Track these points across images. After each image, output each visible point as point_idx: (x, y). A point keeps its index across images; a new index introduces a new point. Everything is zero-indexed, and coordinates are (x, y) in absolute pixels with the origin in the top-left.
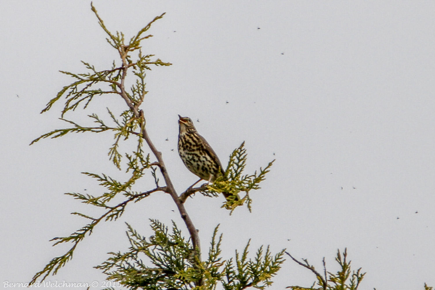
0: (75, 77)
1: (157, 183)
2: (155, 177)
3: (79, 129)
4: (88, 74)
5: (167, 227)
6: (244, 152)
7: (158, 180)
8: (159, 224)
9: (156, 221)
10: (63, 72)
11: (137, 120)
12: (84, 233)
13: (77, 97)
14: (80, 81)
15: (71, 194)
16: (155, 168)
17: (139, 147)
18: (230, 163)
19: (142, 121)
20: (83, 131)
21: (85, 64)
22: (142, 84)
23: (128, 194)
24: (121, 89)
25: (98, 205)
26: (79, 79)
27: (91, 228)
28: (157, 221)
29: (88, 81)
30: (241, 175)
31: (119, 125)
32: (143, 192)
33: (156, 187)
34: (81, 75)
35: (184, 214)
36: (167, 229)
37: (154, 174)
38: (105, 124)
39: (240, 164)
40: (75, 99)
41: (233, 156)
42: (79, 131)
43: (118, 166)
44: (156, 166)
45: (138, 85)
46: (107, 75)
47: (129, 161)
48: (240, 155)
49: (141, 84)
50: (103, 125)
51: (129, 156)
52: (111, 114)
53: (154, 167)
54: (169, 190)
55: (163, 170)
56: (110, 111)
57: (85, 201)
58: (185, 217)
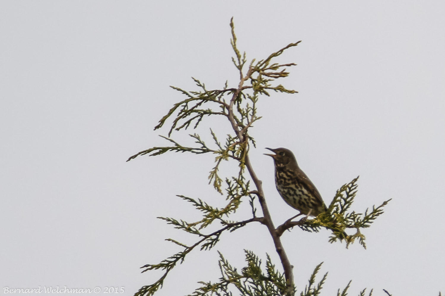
0: (185, 94)
1: (254, 213)
2: (252, 206)
3: (179, 148)
4: (199, 92)
5: (261, 260)
6: (355, 188)
7: (256, 210)
8: (253, 256)
10: (174, 88)
11: (240, 145)
12: (175, 261)
14: (190, 99)
15: (164, 219)
16: (254, 197)
17: (240, 173)
20: (182, 151)
21: (196, 81)
23: (223, 223)
24: (229, 111)
26: (189, 96)
27: (183, 255)
28: (251, 253)
31: (221, 148)
32: (239, 221)
33: (252, 217)
35: (279, 248)
38: (206, 145)
39: (348, 200)
40: (183, 118)
41: (341, 191)
43: (219, 190)
45: (248, 108)
48: (350, 191)
49: (251, 108)
50: (204, 147)
51: (229, 181)
52: (214, 136)
54: (266, 221)
56: (213, 132)
57: (178, 226)
58: (280, 251)
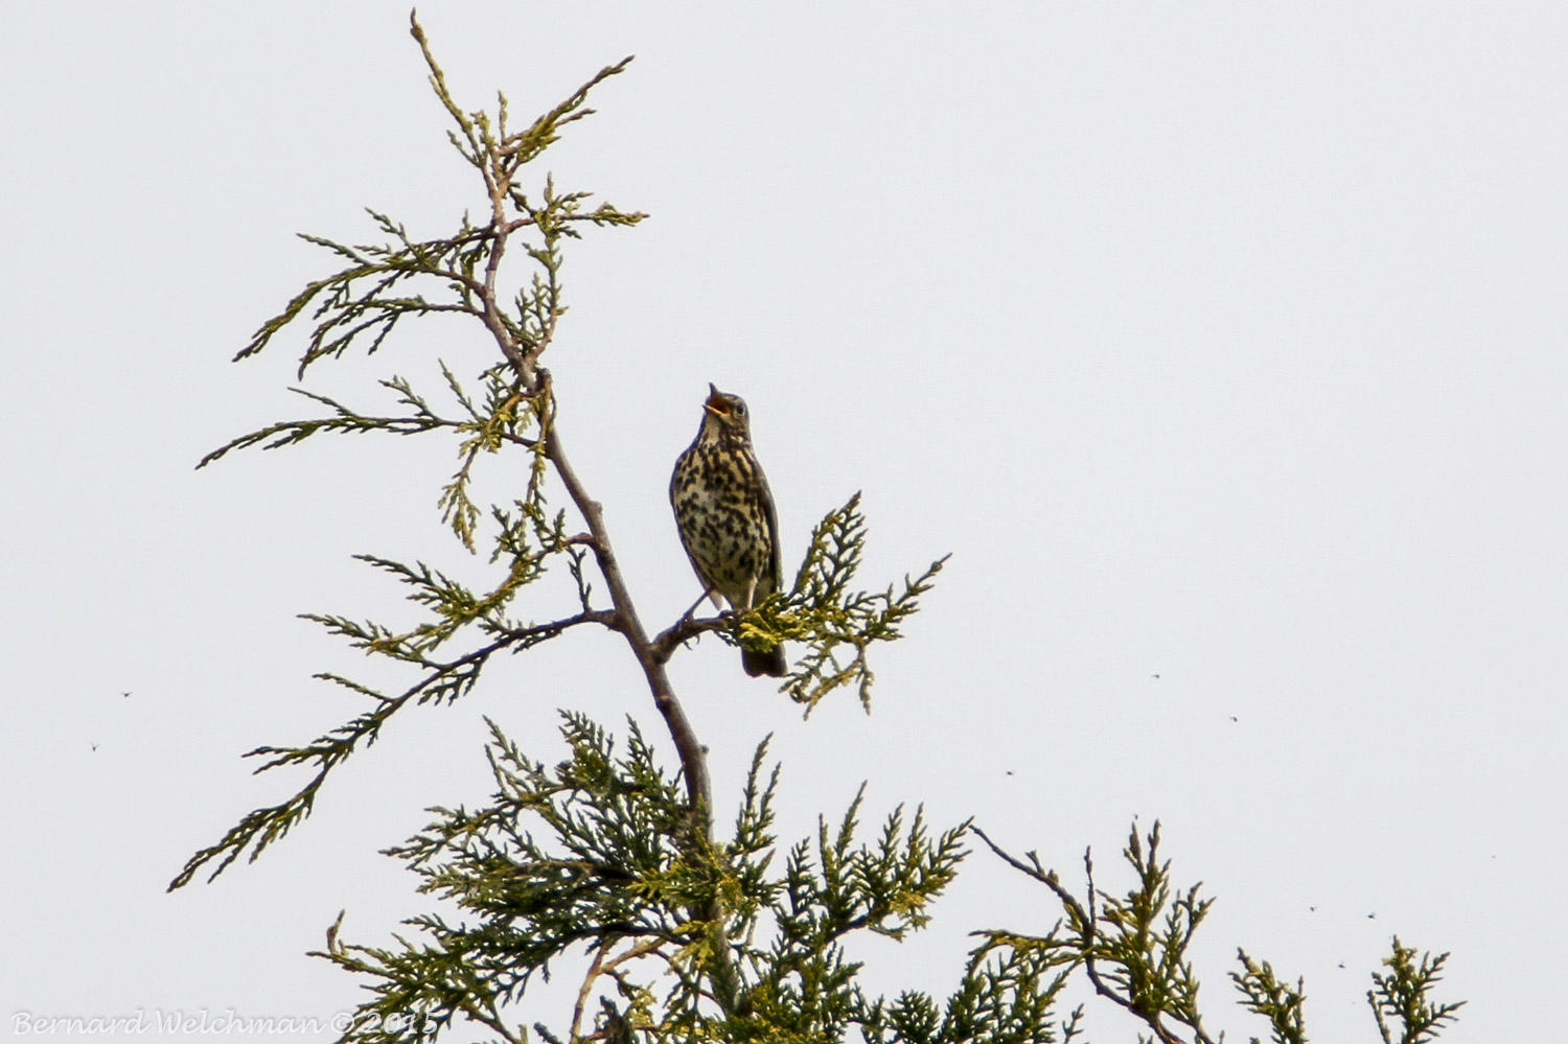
0: (345, 255)
1: (584, 598)
2: (579, 580)
3: (350, 421)
4: (384, 248)
5: (611, 736)
6: (858, 524)
7: (589, 589)
8: (588, 727)
9: (578, 716)
10: (310, 240)
11: (529, 402)
12: (352, 740)
13: (348, 316)
14: (360, 268)
15: (317, 619)
16: (581, 551)
17: (532, 485)
18: (811, 551)
19: (544, 406)
20: (361, 429)
21: (377, 218)
22: (549, 286)
23: (493, 627)
24: (484, 300)
25: (399, 654)
26: (357, 261)
27: (372, 724)
28: (581, 717)
29: (385, 269)
30: (845, 592)
31: (473, 413)
32: (538, 623)
33: (580, 611)
34: (365, 249)
35: (664, 697)
36: (611, 744)
37: (576, 571)
38: (430, 409)
39: (842, 559)
40: (341, 324)
41: (824, 530)
42: (351, 428)
43: (467, 541)
44: (585, 546)
45: (539, 289)
46: (444, 254)
47: (503, 529)
48: (845, 533)
49: (545, 286)
50: (425, 413)
51: (503, 514)
52: (452, 381)
53: (578, 548)
54: (621, 619)
55: (605, 562)
56: (449, 371)
57: (362, 641)
58: (667, 708)
